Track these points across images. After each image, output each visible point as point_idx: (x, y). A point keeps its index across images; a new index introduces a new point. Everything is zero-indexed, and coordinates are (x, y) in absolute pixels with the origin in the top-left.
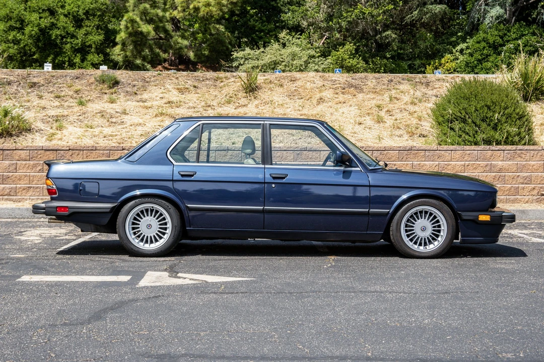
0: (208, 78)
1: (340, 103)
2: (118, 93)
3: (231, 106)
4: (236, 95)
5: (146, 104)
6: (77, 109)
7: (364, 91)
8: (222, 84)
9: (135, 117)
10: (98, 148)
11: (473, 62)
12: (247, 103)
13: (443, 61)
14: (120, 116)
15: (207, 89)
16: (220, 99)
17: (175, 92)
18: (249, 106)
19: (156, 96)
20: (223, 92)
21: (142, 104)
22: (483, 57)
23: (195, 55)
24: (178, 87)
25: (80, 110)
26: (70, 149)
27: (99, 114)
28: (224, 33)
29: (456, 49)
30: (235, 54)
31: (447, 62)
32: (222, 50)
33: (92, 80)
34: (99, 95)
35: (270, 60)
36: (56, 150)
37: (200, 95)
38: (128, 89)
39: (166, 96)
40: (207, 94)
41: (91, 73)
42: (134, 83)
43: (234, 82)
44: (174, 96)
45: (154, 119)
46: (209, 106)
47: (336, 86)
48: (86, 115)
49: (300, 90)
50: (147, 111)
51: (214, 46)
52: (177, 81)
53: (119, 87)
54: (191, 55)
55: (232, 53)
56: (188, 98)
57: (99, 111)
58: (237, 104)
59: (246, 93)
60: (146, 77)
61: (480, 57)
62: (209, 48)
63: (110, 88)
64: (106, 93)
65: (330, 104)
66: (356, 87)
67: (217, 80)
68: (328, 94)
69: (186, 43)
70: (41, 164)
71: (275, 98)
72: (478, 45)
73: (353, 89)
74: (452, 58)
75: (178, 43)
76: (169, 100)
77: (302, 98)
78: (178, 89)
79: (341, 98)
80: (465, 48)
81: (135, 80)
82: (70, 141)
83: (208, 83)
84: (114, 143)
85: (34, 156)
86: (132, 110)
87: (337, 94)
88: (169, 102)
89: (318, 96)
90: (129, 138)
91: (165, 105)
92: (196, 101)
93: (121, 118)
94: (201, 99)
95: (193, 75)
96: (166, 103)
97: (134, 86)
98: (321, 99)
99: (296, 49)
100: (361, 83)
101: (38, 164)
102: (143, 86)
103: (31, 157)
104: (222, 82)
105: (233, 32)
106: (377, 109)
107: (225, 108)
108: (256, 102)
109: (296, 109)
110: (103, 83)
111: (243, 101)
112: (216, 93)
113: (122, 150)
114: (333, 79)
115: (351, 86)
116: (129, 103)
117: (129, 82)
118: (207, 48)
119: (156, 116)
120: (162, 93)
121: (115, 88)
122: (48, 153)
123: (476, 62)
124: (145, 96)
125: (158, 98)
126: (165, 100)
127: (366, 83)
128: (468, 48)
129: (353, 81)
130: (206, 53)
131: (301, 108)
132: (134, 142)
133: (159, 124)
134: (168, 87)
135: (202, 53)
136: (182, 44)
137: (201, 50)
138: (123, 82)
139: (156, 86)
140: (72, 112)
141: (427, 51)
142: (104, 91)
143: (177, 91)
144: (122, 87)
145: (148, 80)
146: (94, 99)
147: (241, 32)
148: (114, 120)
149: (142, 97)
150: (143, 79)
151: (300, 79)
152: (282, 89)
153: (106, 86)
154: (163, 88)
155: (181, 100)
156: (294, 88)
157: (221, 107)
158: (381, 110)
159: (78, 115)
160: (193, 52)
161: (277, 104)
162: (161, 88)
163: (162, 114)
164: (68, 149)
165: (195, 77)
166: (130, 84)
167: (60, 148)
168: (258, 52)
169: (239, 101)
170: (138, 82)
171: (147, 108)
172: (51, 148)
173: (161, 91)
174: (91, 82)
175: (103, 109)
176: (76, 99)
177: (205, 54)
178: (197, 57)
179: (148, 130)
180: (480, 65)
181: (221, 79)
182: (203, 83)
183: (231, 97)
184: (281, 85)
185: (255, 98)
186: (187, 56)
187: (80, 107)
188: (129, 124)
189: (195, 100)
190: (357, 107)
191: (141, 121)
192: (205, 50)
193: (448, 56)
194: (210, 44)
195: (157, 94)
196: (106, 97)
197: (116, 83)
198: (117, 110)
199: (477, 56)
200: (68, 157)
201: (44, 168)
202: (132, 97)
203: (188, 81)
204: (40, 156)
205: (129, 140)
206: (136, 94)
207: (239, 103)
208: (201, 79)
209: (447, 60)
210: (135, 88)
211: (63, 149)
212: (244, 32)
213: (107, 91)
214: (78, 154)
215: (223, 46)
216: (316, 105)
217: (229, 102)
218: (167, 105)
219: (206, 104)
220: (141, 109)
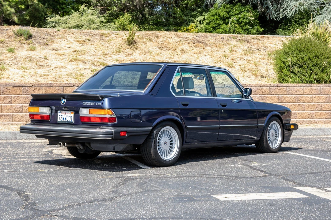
0: (96, 34)
1: (197, 53)
2: (33, 44)
3: (122, 55)
4: (121, 46)
5: (59, 52)
6: (9, 55)
7: (209, 45)
8: (107, 38)
9: (56, 62)
10: (55, 85)
11: (210, 28)
12: (132, 53)
13: (189, 27)
14: (44, 61)
15: (99, 42)
16: (112, 49)
17: (77, 44)
18: (134, 54)
19: (65, 46)
20: (111, 44)
21: (56, 52)
22: (217, 25)
23: (19, 19)
24: (78, 40)
25: (12, 56)
26: (33, 86)
27: (27, 59)
28: (38, 5)
29: (197, 20)
30: (50, 19)
31: (192, 28)
32: (38, 16)
33: (11, 33)
34: (20, 45)
35: (75, 24)
36: (22, 86)
37: (96, 46)
38: (40, 41)
39: (72, 46)
40: (100, 45)
41: (7, 28)
42: (43, 36)
43: (116, 37)
44: (77, 47)
45: (70, 63)
46: (106, 54)
47: (188, 41)
48: (18, 60)
49: (165, 43)
50: (61, 58)
51: (33, 14)
52: (74, 36)
53: (33, 39)
54: (16, 19)
55: (47, 19)
56: (89, 48)
57: (26, 57)
58: (126, 53)
59: (128, 45)
60: (50, 32)
61: (214, 26)
62: (29, 14)
63: (27, 40)
64: (24, 44)
65: (190, 53)
66: (202, 43)
67: (102, 36)
68: (186, 47)
69: (13, 10)
70: (10, 97)
71: (150, 49)
72: (213, 18)
73: (200, 44)
74: (195, 25)
75: (8, 10)
76: (76, 49)
77: (169, 50)
78: (78, 41)
79: (196, 50)
80: (202, 19)
81: (43, 34)
82: (16, 79)
83: (97, 37)
84: (50, 81)
85: (5, 90)
86: (50, 56)
87: (191, 47)
88: (76, 51)
89: (180, 48)
90: (59, 77)
91: (73, 53)
92: (95, 51)
93: (46, 62)
94: (98, 49)
95: (83, 32)
96: (73, 52)
97: (44, 38)
98: (183, 50)
99: (91, 17)
100: (204, 40)
101: (7, 97)
102: (51, 39)
103: (2, 91)
104: (107, 37)
105: (44, 4)
106: (225, 58)
107: (119, 56)
108: (138, 52)
109: (169, 57)
110: (21, 35)
111: (128, 51)
112: (107, 45)
113: (73, 86)
114: (184, 36)
115: (199, 42)
116: (45, 51)
117: (39, 35)
118: (28, 15)
119: (71, 61)
120: (68, 44)
121: (30, 40)
122: (16, 88)
123: (211, 29)
124: (55, 46)
125: (66, 48)
126: (73, 49)
127: (208, 40)
128: (204, 19)
129: (198, 38)
130: (28, 18)
131: (172, 57)
132: (65, 80)
133: (77, 67)
134: (70, 39)
135: (24, 18)
136: (10, 11)
137: (23, 16)
138: (35, 36)
139: (60, 39)
140: (6, 57)
141: (177, 21)
142: (22, 42)
143: (78, 43)
144: (35, 39)
145: (52, 34)
146: (18, 48)
147: (50, 4)
148: (41, 64)
149: (52, 47)
150: (48, 34)
151: (161, 36)
152: (151, 42)
153: (23, 38)
154: (66, 41)
155: (85, 50)
156: (161, 43)
157: (115, 55)
158: (227, 58)
159: (11, 59)
160: (17, 17)
161: (154, 53)
162: (65, 41)
163: (76, 60)
164: (31, 85)
165: (85, 33)
166: (40, 37)
167: (25, 85)
168: (65, 18)
169: (125, 51)
170: (45, 35)
171: (60, 55)
172: (18, 85)
173: (66, 42)
174: (10, 35)
175: (28, 55)
176: (3, 47)
177: (26, 19)
178: (20, 21)
179: (70, 71)
180: (215, 31)
181: (105, 35)
182: (93, 37)
183: (119, 48)
184: (151, 40)
185: (136, 49)
186: (12, 20)
187: (11, 54)
188: (53, 66)
189: (94, 49)
190: (210, 57)
191: (62, 64)
192: (26, 16)
193: (192, 24)
194: (30, 12)
195: (65, 45)
196: (25, 46)
197: (30, 36)
198: (40, 57)
199: (213, 24)
200: (31, 91)
201: (13, 100)
202: (45, 47)
203: (82, 36)
204: (9, 91)
205: (60, 79)
206: (47, 44)
207: (126, 52)
208: (91, 35)
209: (192, 27)
210: (45, 41)
211: (27, 85)
212: (52, 4)
213: (25, 42)
214: (39, 90)
215: (40, 13)
216: (181, 55)
217: (119, 52)
218: (75, 53)
219: (103, 52)
220: (57, 56)
